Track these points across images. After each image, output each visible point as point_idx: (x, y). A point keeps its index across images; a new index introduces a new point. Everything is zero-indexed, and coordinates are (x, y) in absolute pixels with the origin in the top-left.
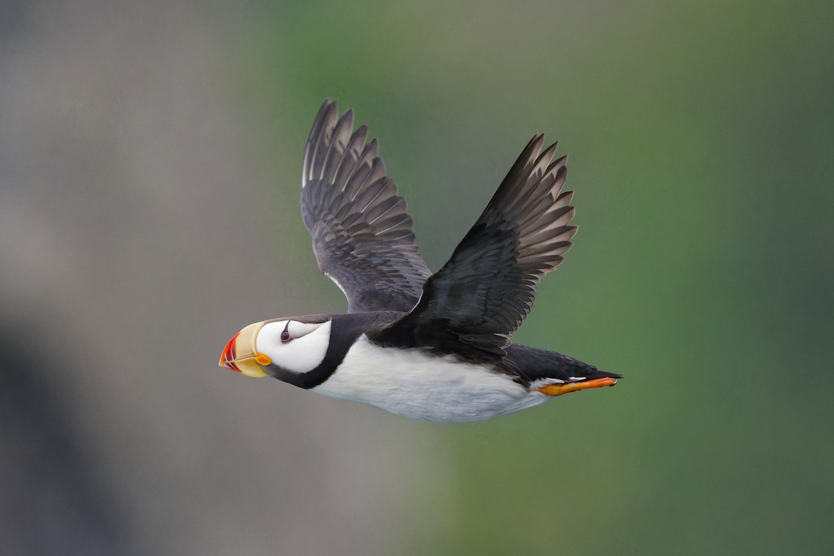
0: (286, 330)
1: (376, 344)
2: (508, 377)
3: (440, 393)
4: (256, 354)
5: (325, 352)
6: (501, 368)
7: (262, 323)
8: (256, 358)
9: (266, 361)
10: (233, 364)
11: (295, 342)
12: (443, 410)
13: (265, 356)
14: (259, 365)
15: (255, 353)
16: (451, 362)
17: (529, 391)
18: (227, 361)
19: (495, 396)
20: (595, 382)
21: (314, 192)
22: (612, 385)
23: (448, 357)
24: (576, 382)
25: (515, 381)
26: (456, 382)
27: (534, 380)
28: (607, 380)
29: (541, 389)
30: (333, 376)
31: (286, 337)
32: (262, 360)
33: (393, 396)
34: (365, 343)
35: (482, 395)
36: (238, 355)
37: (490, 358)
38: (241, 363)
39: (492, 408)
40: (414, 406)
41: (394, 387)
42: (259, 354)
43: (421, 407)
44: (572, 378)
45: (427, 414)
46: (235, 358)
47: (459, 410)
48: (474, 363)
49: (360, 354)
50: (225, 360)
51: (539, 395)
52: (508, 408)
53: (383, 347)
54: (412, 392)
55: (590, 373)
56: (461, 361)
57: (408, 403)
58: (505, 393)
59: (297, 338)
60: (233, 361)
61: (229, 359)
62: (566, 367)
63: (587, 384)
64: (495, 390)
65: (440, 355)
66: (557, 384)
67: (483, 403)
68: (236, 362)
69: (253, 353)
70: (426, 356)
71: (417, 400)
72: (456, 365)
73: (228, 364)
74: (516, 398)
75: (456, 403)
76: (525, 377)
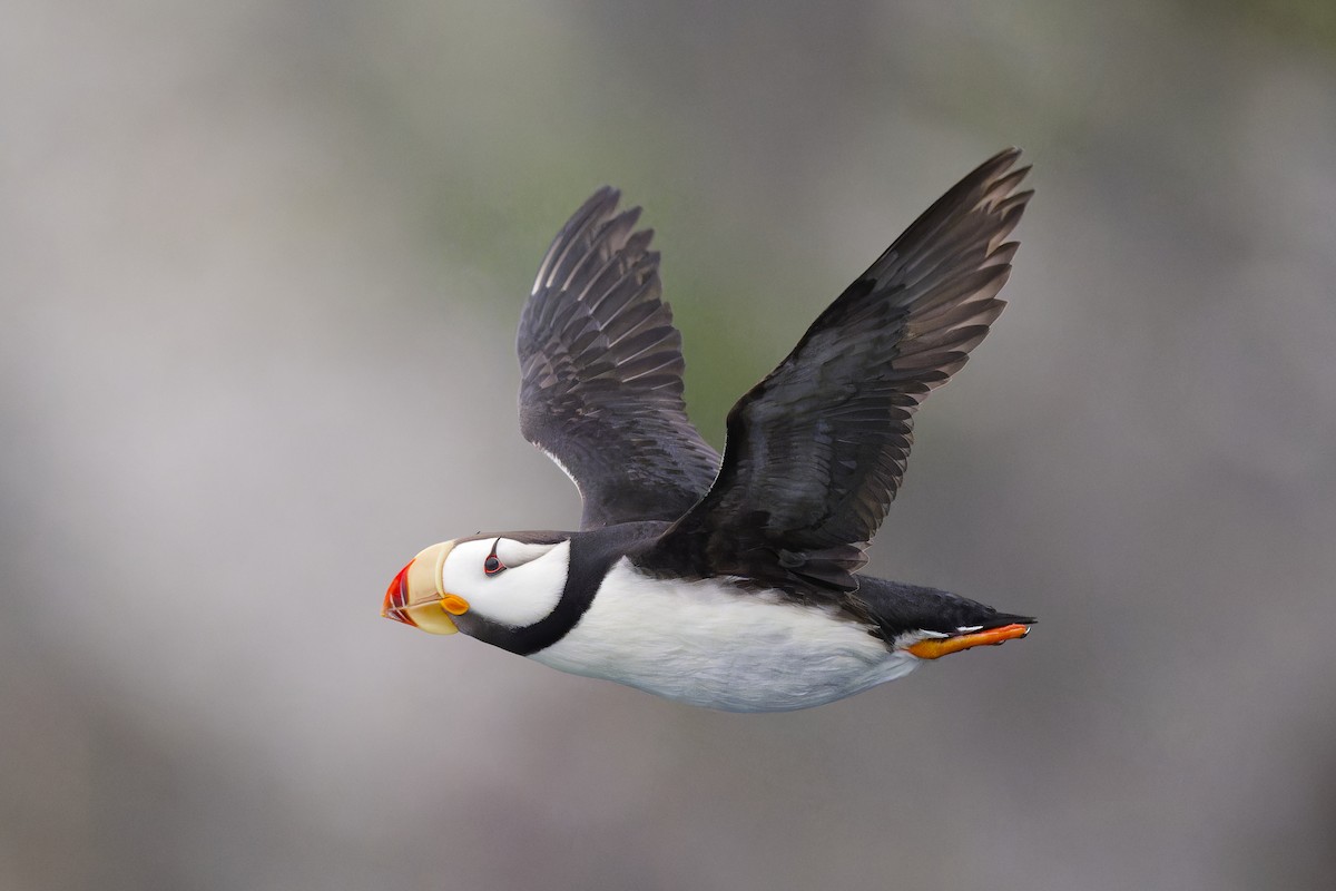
0: (493, 554)
1: (645, 573)
2: (861, 626)
3: (751, 657)
4: (443, 596)
5: (561, 591)
6: (849, 613)
7: (451, 542)
8: (442, 602)
9: (461, 608)
10: (404, 612)
11: (509, 573)
12: (755, 686)
13: (459, 598)
14: (447, 613)
15: (441, 593)
16: (769, 602)
17: (892, 651)
18: (394, 608)
19: (839, 660)
20: (996, 633)
21: (547, 305)
22: (1024, 636)
23: (765, 594)
24: (968, 634)
25: (871, 633)
26: (777, 637)
27: (900, 632)
28: (1015, 629)
29: (912, 648)
30: (573, 632)
31: (493, 567)
32: (455, 606)
33: (673, 663)
34: (627, 571)
35: (817, 658)
36: (412, 597)
37: (830, 595)
38: (418, 610)
39: (832, 682)
40: (708, 681)
41: (677, 648)
42: (447, 596)
43: (718, 682)
44: (962, 629)
45: (727, 695)
46: (406, 603)
47: (780, 685)
48: (806, 604)
49: (620, 591)
50: (389, 606)
51: (907, 657)
52: (858, 680)
53: (658, 578)
54: (703, 655)
55: (989, 620)
56: (785, 601)
57: (698, 675)
58: (855, 655)
59: (512, 566)
60: (404, 607)
61: (398, 604)
62: (950, 611)
63: (983, 636)
64: (842, 649)
65: (751, 592)
66: (935, 640)
67: (819, 671)
68: (409, 609)
69: (438, 594)
70: (727, 592)
71: (712, 670)
72: (776, 607)
73: (396, 613)
74: (870, 663)
75: (775, 674)
76: (888, 628)
